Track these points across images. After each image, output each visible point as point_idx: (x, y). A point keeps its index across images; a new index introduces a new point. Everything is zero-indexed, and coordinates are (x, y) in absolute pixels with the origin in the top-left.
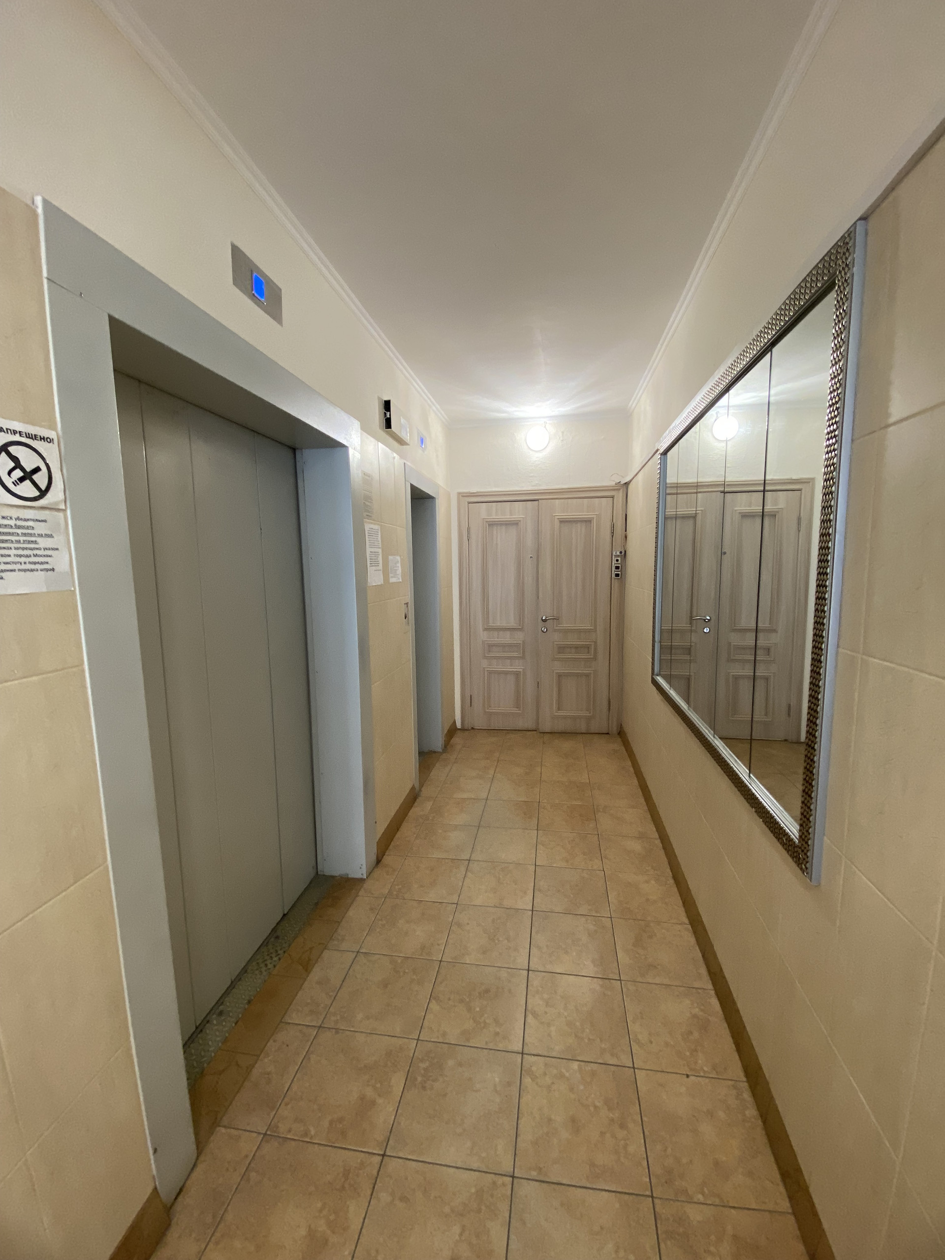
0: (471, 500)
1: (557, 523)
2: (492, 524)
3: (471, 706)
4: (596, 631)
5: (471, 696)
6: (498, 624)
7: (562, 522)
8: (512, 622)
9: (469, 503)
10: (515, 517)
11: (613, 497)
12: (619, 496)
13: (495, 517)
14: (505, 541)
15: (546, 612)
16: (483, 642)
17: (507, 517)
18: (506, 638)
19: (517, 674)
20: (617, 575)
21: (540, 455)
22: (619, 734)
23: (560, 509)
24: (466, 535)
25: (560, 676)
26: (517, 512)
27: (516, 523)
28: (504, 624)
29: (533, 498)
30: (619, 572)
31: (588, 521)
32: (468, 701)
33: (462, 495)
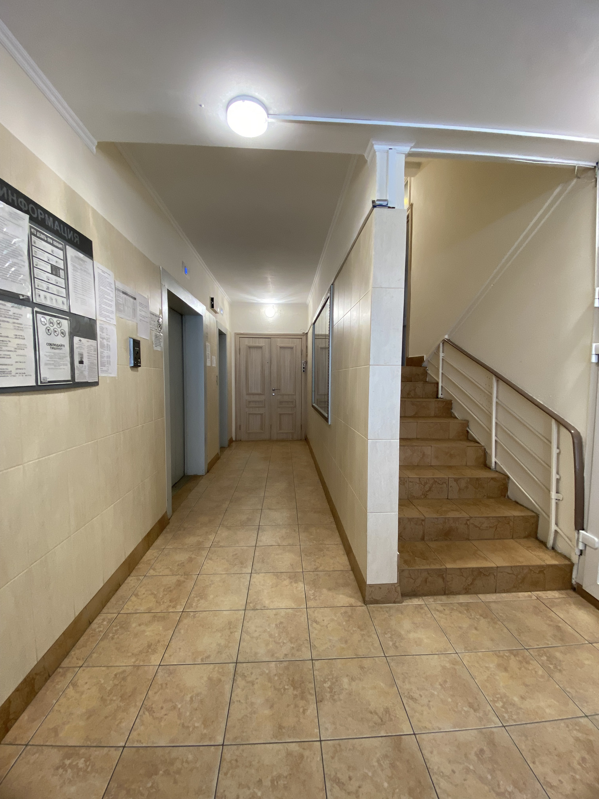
0: (240, 336)
1: (279, 348)
2: (250, 347)
3: (240, 429)
4: (296, 395)
5: (240, 425)
6: (253, 392)
7: (281, 348)
8: (259, 392)
9: (240, 337)
10: (260, 345)
11: (302, 338)
12: (304, 338)
13: (251, 344)
14: (256, 356)
15: (274, 386)
16: (246, 400)
17: (257, 344)
18: (257, 398)
19: (262, 414)
20: (304, 371)
21: (271, 319)
22: (306, 439)
23: (280, 343)
24: (238, 351)
25: (280, 414)
26: (261, 343)
27: (261, 348)
28: (256, 392)
29: (268, 337)
30: (305, 370)
31: (292, 348)
32: (238, 428)
33: (237, 334)
